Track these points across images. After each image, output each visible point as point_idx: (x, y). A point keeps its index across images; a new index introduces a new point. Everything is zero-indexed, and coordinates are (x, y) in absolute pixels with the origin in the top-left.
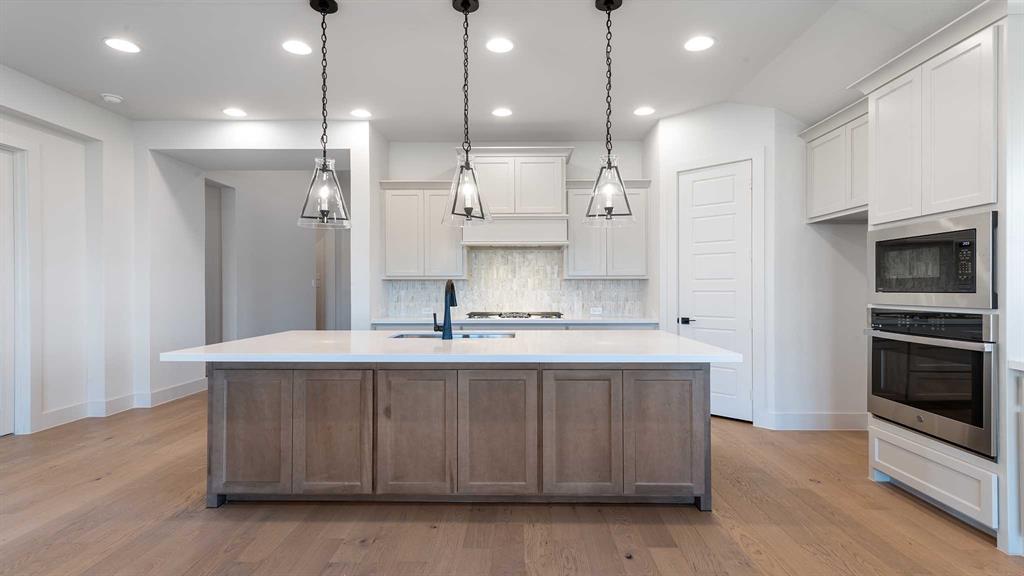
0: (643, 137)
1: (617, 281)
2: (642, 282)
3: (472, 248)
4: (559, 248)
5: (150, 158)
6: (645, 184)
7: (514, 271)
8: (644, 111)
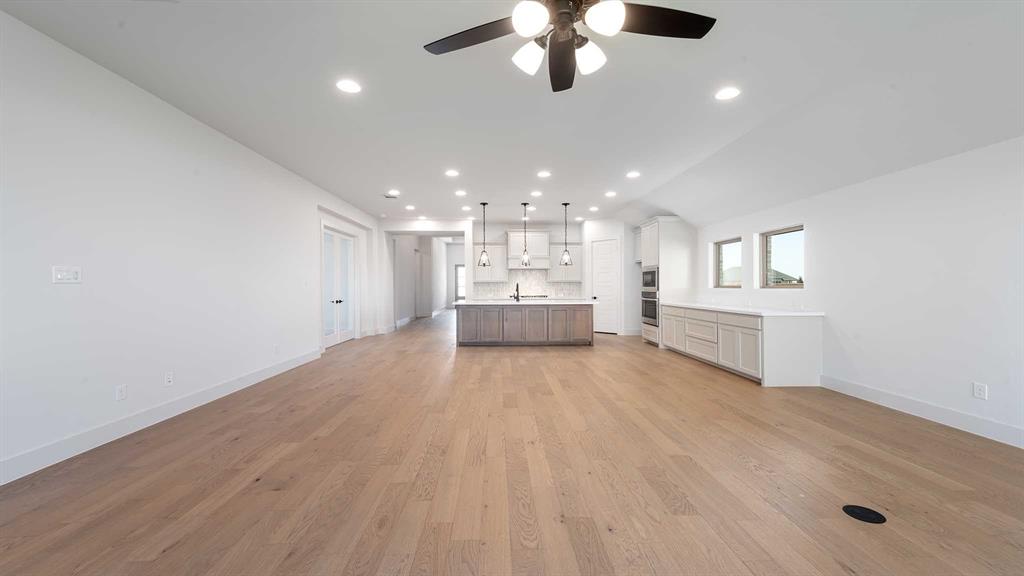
0: (580, 225)
1: (570, 283)
2: (580, 283)
3: (511, 270)
4: (546, 270)
5: (384, 234)
6: (580, 244)
7: (526, 279)
8: (579, 219)
